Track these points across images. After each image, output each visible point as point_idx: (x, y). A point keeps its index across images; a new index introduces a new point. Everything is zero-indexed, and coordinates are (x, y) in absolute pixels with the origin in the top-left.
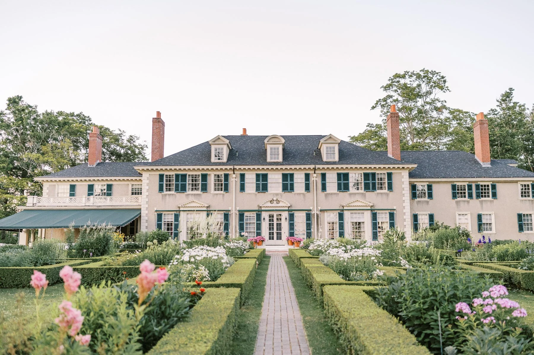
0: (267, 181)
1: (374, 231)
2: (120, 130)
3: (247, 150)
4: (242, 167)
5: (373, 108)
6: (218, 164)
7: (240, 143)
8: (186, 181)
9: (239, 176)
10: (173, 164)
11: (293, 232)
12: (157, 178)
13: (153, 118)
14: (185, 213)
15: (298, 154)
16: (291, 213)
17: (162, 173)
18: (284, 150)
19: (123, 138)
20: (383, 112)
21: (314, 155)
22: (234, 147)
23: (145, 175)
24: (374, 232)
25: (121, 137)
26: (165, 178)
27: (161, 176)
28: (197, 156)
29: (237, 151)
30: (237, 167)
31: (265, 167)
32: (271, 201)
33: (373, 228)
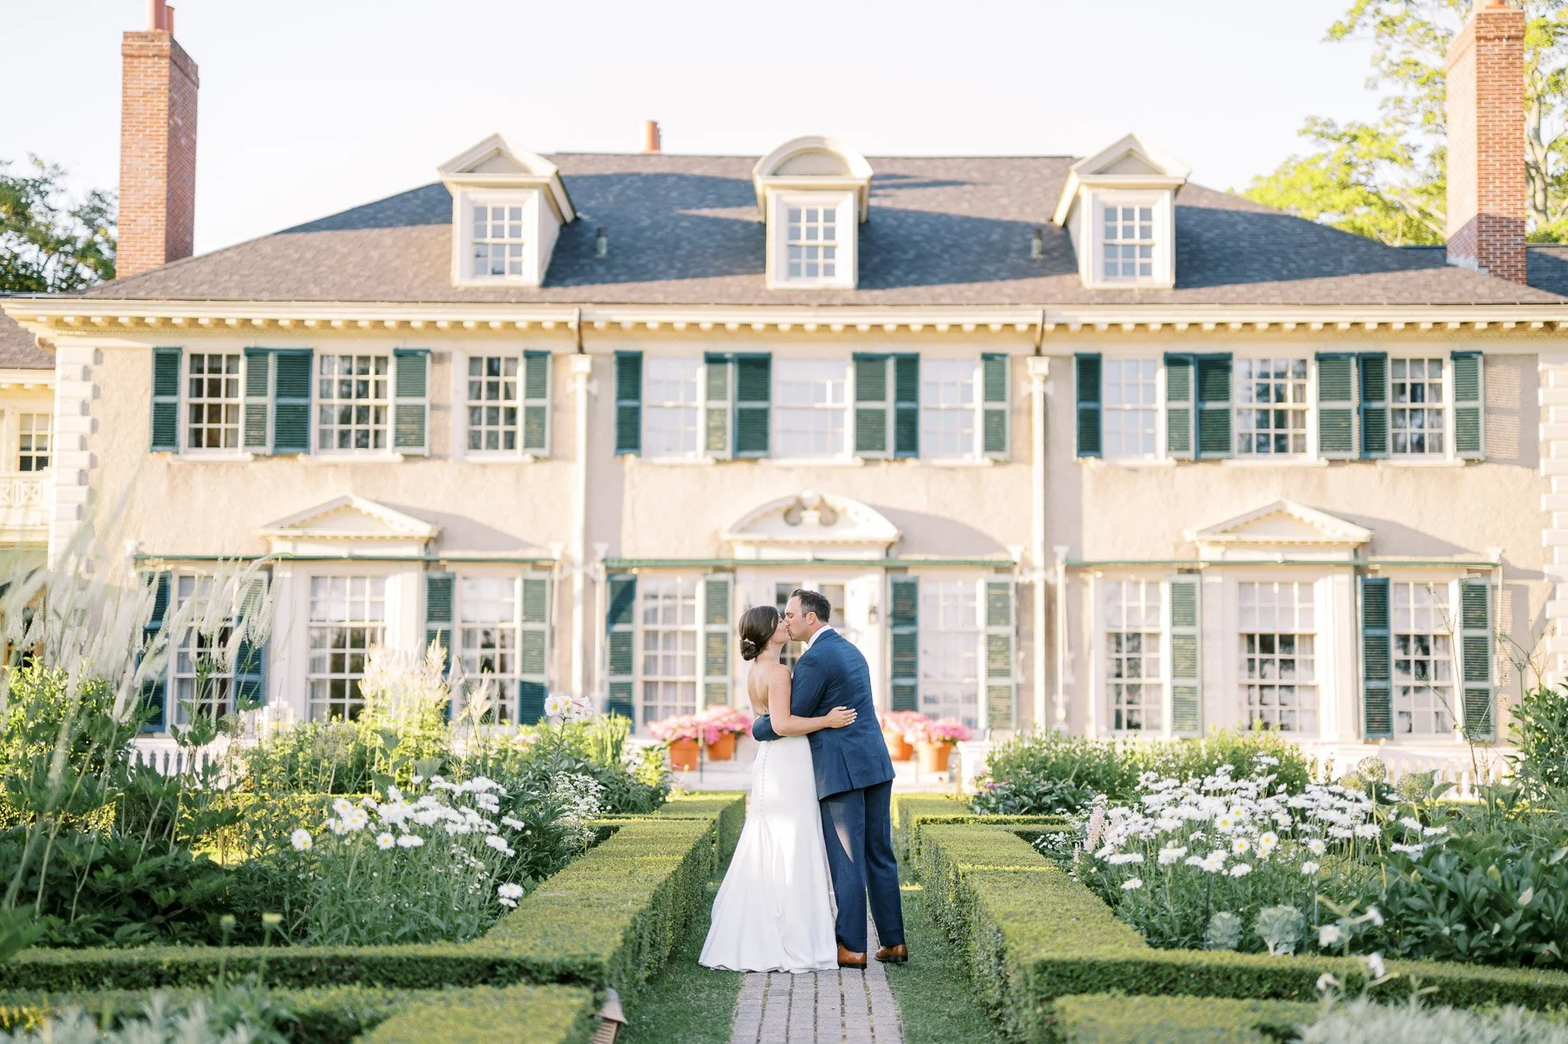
0: (765, 396)
1: (1374, 684)
2: (38, 162)
3: (656, 226)
4: (627, 317)
5: (1339, 32)
6: (490, 298)
7: (622, 193)
8: (306, 394)
9: (612, 369)
10: (234, 294)
11: (913, 689)
12: (144, 374)
13: (126, 35)
14: (305, 571)
15: (946, 249)
16: (902, 578)
17: (167, 342)
18: (865, 228)
19: (51, 200)
20: (1384, 65)
21: (1035, 253)
22: (587, 211)
23: (72, 351)
24: (1370, 693)
25: (43, 194)
26: (185, 375)
27: (166, 363)
28: (375, 254)
29: (599, 233)
30: (600, 316)
31: (759, 318)
32: (787, 514)
33: (1368, 669)
